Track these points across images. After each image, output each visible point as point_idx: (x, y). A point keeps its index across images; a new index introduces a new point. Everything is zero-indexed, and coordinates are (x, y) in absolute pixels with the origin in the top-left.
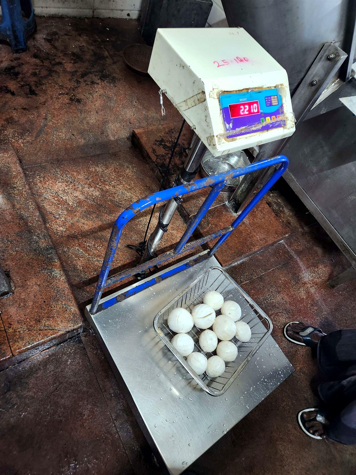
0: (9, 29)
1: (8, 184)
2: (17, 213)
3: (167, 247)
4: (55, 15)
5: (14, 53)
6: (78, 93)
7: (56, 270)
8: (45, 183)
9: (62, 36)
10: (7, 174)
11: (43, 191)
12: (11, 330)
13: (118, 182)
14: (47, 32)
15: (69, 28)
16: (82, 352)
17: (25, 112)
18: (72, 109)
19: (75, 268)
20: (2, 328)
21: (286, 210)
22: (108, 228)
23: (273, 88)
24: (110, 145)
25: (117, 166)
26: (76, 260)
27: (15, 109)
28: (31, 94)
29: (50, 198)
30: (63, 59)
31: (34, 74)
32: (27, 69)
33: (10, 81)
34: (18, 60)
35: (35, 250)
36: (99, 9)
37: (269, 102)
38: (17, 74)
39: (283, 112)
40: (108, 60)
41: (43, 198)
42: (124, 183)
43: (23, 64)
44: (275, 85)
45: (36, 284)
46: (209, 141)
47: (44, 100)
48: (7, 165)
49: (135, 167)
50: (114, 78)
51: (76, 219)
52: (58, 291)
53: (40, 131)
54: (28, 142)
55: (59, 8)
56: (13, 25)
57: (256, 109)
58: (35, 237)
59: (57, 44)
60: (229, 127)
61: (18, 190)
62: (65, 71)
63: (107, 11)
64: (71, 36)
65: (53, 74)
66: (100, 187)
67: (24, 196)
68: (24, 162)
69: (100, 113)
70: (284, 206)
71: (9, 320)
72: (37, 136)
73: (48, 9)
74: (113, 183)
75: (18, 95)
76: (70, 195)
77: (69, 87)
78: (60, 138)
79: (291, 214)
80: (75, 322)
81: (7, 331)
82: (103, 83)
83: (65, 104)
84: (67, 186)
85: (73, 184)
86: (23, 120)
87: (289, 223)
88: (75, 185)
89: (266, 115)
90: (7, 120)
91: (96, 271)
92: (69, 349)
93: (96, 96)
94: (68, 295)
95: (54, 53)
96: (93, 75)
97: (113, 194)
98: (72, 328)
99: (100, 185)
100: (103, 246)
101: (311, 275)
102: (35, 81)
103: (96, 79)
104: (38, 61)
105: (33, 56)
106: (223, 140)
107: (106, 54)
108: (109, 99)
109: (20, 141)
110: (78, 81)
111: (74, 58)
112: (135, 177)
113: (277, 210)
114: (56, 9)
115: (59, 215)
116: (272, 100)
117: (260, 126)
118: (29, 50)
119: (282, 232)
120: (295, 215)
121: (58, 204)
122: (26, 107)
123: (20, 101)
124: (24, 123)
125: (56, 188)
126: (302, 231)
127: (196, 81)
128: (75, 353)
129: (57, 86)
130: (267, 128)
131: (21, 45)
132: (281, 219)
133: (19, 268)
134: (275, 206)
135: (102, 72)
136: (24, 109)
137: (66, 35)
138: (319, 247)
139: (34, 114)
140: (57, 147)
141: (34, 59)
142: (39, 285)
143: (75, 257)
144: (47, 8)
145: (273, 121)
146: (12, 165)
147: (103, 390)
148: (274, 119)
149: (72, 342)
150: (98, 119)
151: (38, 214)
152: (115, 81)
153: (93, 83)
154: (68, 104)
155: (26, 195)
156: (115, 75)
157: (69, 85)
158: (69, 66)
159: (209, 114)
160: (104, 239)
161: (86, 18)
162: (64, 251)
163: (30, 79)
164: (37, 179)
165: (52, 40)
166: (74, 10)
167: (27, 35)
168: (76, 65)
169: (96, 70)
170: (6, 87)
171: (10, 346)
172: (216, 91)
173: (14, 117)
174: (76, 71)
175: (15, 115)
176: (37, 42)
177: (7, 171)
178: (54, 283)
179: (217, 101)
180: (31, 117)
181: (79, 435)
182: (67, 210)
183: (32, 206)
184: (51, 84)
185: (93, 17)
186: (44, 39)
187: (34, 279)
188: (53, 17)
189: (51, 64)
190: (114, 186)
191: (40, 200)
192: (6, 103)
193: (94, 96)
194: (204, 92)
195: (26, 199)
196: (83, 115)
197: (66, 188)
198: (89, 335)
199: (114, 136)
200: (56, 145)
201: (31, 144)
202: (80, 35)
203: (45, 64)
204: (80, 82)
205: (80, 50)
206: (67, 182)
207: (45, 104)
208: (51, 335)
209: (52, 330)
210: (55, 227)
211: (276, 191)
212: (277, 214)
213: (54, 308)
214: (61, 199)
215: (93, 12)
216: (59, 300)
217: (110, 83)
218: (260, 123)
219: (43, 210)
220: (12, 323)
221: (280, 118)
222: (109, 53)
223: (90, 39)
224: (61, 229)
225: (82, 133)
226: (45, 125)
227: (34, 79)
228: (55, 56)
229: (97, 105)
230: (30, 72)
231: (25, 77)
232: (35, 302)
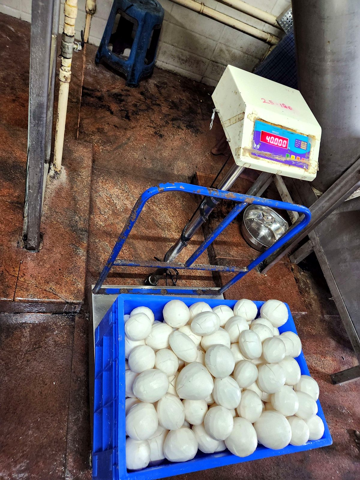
0: (130, 67)
1: (76, 171)
2: (72, 194)
3: (184, 276)
4: (171, 71)
5: (126, 86)
6: (163, 131)
7: (81, 249)
8: (105, 185)
9: (169, 87)
10: (79, 163)
11: (100, 190)
12: (22, 279)
13: (165, 207)
14: (159, 80)
15: (177, 83)
16: (70, 329)
17: (115, 128)
18: (153, 139)
19: (97, 259)
20: (17, 274)
21: (312, 292)
22: (140, 239)
23: (305, 136)
24: (172, 176)
25: (171, 194)
26: (101, 252)
27: (108, 124)
28: (126, 118)
29: (104, 197)
30: (163, 103)
31: (135, 105)
32: (131, 100)
33: (114, 104)
34: (127, 91)
35: (72, 227)
36: (209, 78)
37: (298, 144)
38: (122, 101)
39: (308, 158)
40: (199, 115)
41: (98, 195)
42: (170, 210)
43: (129, 95)
44: (308, 135)
45: (60, 253)
46: (236, 152)
47: (133, 126)
48: (82, 157)
49: (185, 201)
50: (198, 130)
51: (117, 221)
52: (75, 266)
53: (120, 147)
54: (106, 150)
55: (176, 66)
56: (134, 65)
57: (285, 145)
58: (77, 217)
59: (163, 91)
60: (257, 147)
61: (82, 178)
62: (160, 111)
63: (214, 81)
64: (177, 89)
65: (150, 110)
66: (149, 205)
67: (84, 184)
68: (96, 162)
69: (175, 151)
70: (311, 288)
71: (25, 271)
72: (115, 149)
73: (167, 65)
74: (161, 206)
75: (115, 115)
76: (121, 201)
77: (158, 124)
78: (133, 156)
79: (316, 297)
80: (77, 298)
81: (19, 278)
82: (187, 131)
83: (149, 135)
84: (121, 194)
85: (127, 194)
86: (111, 133)
87: (311, 305)
88: (128, 195)
89: (292, 153)
90: (98, 129)
91: (114, 269)
92: (61, 322)
93: (177, 137)
94: (81, 273)
95: (157, 96)
96: (182, 122)
97: (156, 214)
98: (72, 301)
99: (149, 204)
100: (129, 251)
101: (316, 362)
102: (133, 111)
103: (183, 126)
104: (142, 97)
105: (140, 93)
106: (247, 154)
107: (199, 111)
108: (187, 144)
109: (101, 148)
110: (167, 122)
111: (172, 105)
112: (182, 209)
113: (303, 289)
114: (174, 67)
115: (105, 212)
116: (302, 144)
117: (283, 159)
118: (139, 88)
119: (300, 308)
120: (319, 300)
121: (108, 204)
122: (117, 125)
123: (116, 120)
124: (110, 136)
125: (112, 191)
126: (322, 317)
127: (241, 105)
128: (64, 328)
129: (149, 120)
130: (289, 163)
131: (134, 82)
132: (304, 298)
133: (53, 235)
134: (302, 284)
135: (190, 122)
136: (116, 126)
137: (173, 87)
138: (334, 339)
139: (121, 133)
140: (128, 162)
141: (140, 95)
142: (62, 255)
143: (102, 250)
144: (167, 63)
145: (297, 160)
146: (86, 159)
147: (73, 371)
148: (298, 160)
149: (66, 316)
150: (171, 154)
151: (88, 201)
152: (197, 133)
153: (179, 127)
154: (151, 135)
155: (86, 184)
156: (199, 128)
157: (159, 122)
158: (165, 109)
159: (243, 130)
160: (133, 246)
161: (195, 81)
162: (95, 242)
163: (130, 108)
164: (100, 180)
165: (160, 87)
166: (188, 72)
167: (142, 76)
168: (171, 110)
169: (186, 119)
170: (109, 107)
171: (15, 292)
172: (254, 116)
173: (105, 129)
174: (169, 115)
175: (106, 128)
176: (148, 84)
177: (80, 161)
178: (75, 259)
179: (253, 123)
180: (118, 134)
181: (34, 400)
182: (113, 211)
183: (86, 193)
184: (145, 116)
185: (200, 82)
186: (154, 84)
187: (60, 249)
188: (168, 72)
189: (152, 103)
190: (160, 209)
191: (95, 195)
192: (104, 117)
193: (176, 137)
194: (244, 113)
195: (84, 187)
196: (160, 147)
197: (120, 195)
198: (83, 318)
199: (178, 171)
200: (128, 161)
201: (109, 152)
202: (184, 91)
203: (146, 101)
204: (168, 123)
205: (180, 101)
206: (123, 191)
207: (133, 129)
208: (52, 298)
209: (55, 294)
210: (97, 219)
211: (308, 271)
212: (301, 292)
213: (65, 278)
214: (112, 202)
215: (202, 78)
216: (72, 273)
217: (193, 132)
218: (285, 156)
219: (93, 203)
220: (26, 274)
221: (305, 161)
222: (202, 111)
223: (191, 96)
224: (101, 223)
225: (153, 159)
226: (126, 143)
227: (134, 109)
228: (158, 99)
229: (175, 144)
230: (132, 103)
231: (126, 105)
232: (52, 266)
